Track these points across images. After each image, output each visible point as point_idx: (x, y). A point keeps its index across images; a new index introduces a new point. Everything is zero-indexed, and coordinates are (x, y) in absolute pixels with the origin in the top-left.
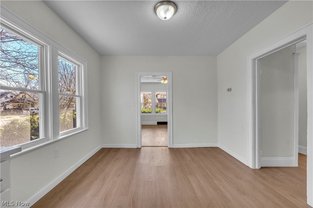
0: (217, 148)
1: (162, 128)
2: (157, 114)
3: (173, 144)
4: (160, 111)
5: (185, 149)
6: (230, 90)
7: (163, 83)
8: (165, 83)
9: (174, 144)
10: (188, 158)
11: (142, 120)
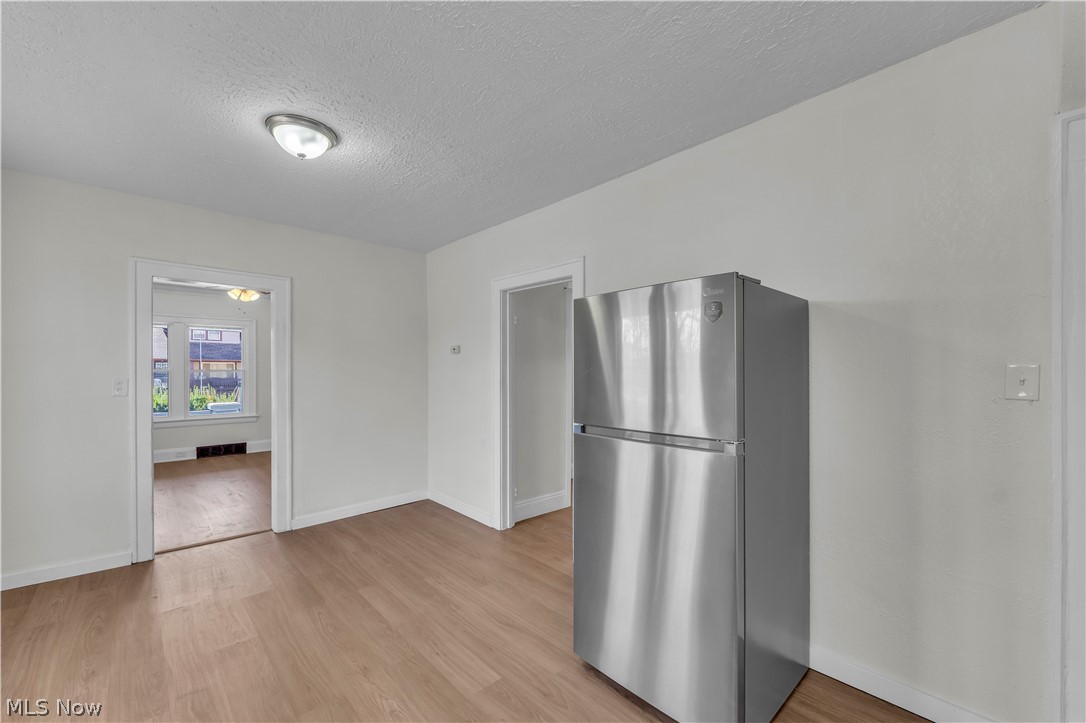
0: (427, 502)
1: (228, 469)
2: (192, 415)
3: (292, 518)
4: (203, 401)
5: (337, 527)
6: (456, 350)
7: (236, 298)
8: (245, 298)
9: (297, 518)
10: (350, 546)
11: (155, 446)
